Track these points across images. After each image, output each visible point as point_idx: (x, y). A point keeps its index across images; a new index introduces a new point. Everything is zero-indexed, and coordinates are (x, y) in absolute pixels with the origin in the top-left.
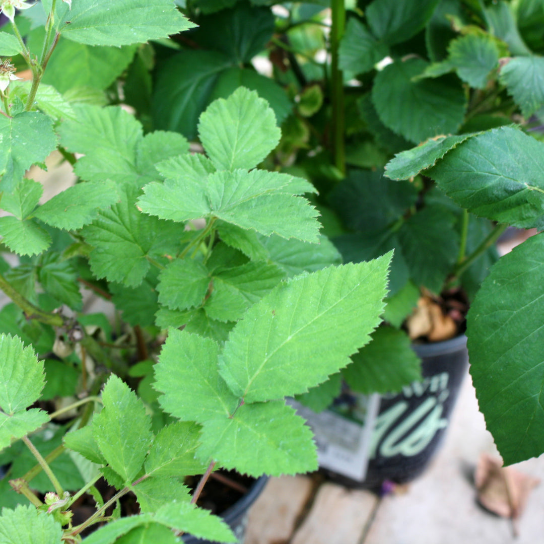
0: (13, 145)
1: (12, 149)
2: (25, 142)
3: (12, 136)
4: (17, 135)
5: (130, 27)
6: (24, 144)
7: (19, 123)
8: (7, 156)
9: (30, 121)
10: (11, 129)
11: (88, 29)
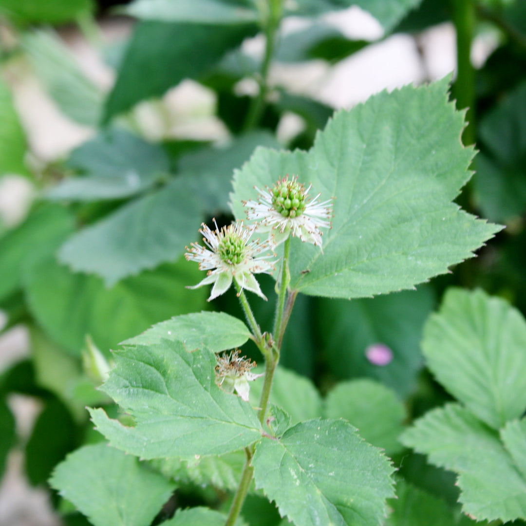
0: (317, 481)
1: (318, 487)
2: (331, 472)
3: (303, 467)
4: (309, 463)
5: (403, 254)
6: (331, 474)
7: (298, 443)
8: (321, 501)
9: (313, 437)
10: (293, 456)
11: (341, 274)
